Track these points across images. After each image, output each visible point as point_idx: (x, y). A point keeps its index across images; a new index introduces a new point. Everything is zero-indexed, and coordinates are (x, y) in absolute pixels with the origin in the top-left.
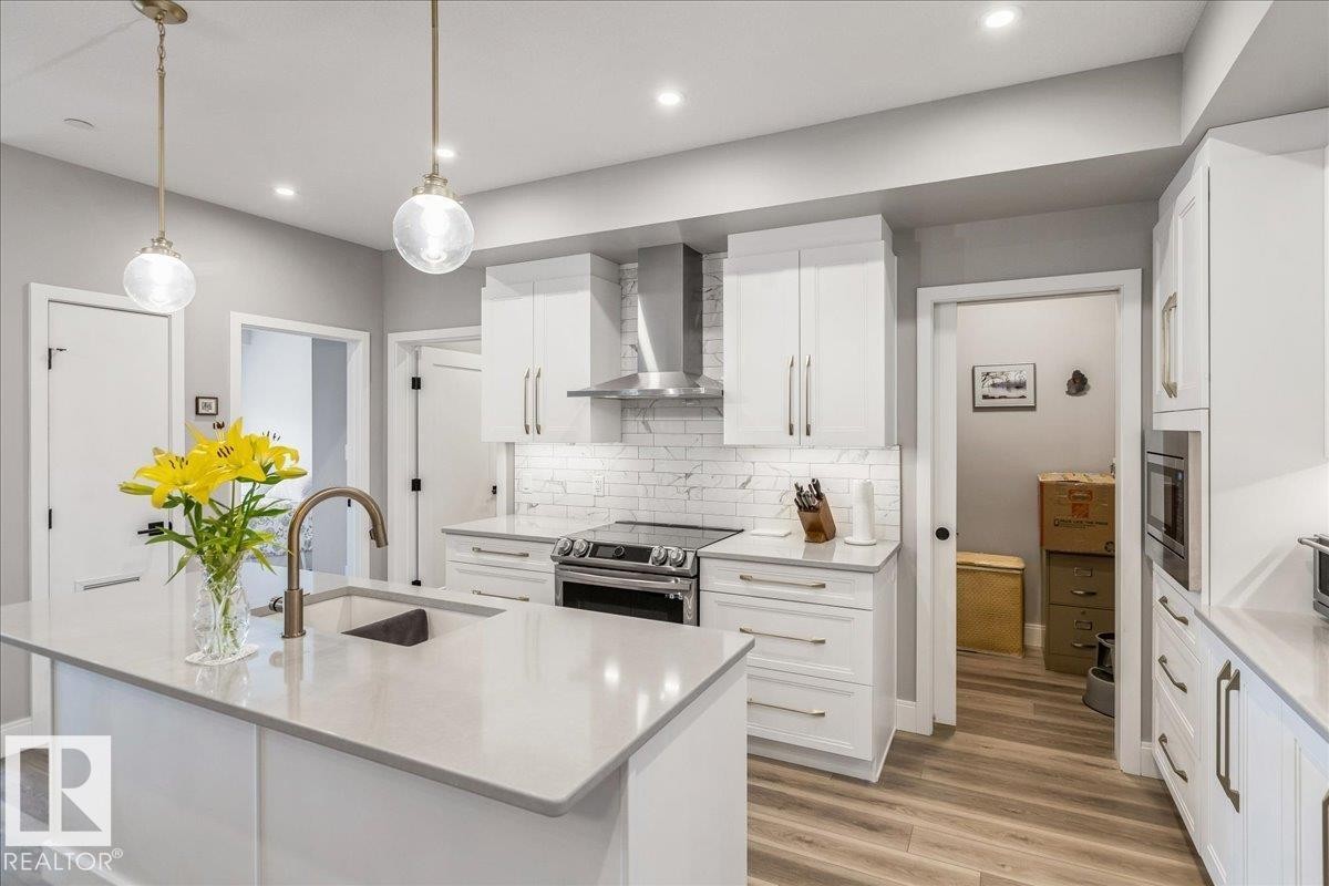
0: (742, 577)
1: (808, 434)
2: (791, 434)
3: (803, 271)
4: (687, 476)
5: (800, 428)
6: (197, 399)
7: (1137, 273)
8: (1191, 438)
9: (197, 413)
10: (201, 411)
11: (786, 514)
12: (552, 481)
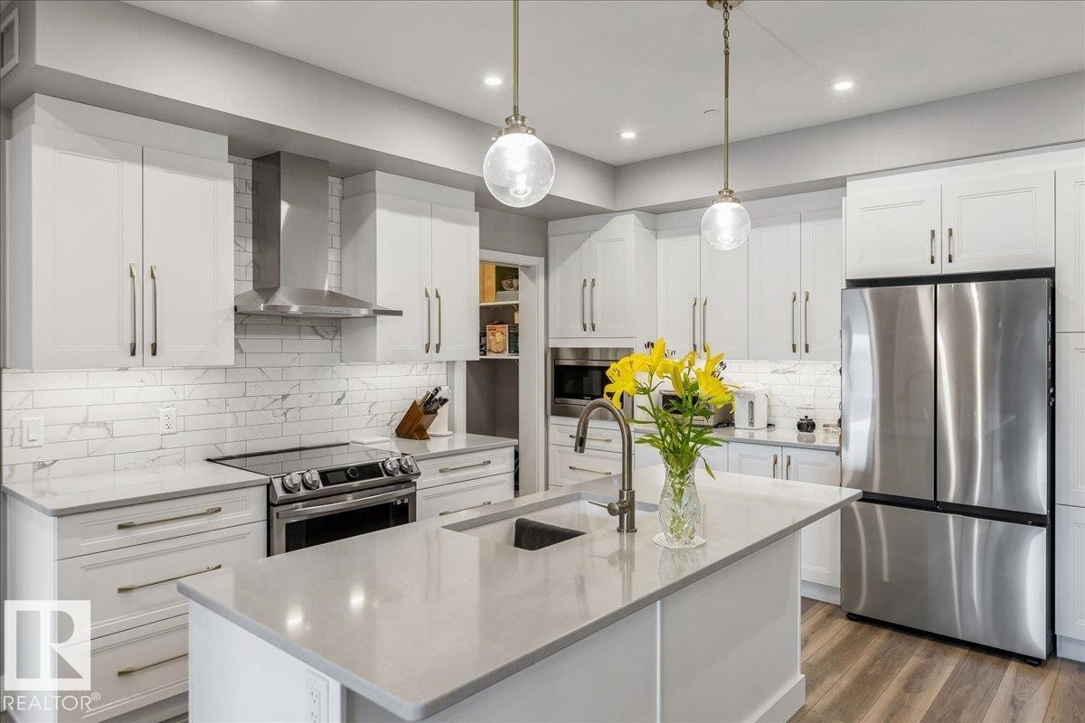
0: (441, 471)
2: (427, 351)
3: (434, 219)
4: (284, 397)
5: (433, 347)
11: (373, 423)
12: (85, 423)
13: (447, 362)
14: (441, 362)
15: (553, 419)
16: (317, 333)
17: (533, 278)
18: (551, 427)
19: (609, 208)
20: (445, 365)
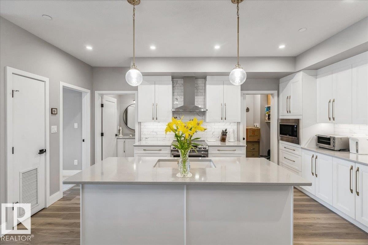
0: (218, 150)
1: (225, 119)
2: (222, 119)
3: (224, 86)
5: (224, 118)
6: (52, 109)
7: (276, 92)
8: (300, 120)
9: (52, 113)
10: (53, 113)
11: (214, 137)
12: (153, 132)
13: (237, 122)
14: (235, 122)
15: (280, 141)
16: (199, 115)
17: (273, 97)
18: (280, 144)
19: (293, 71)
20: (236, 123)
